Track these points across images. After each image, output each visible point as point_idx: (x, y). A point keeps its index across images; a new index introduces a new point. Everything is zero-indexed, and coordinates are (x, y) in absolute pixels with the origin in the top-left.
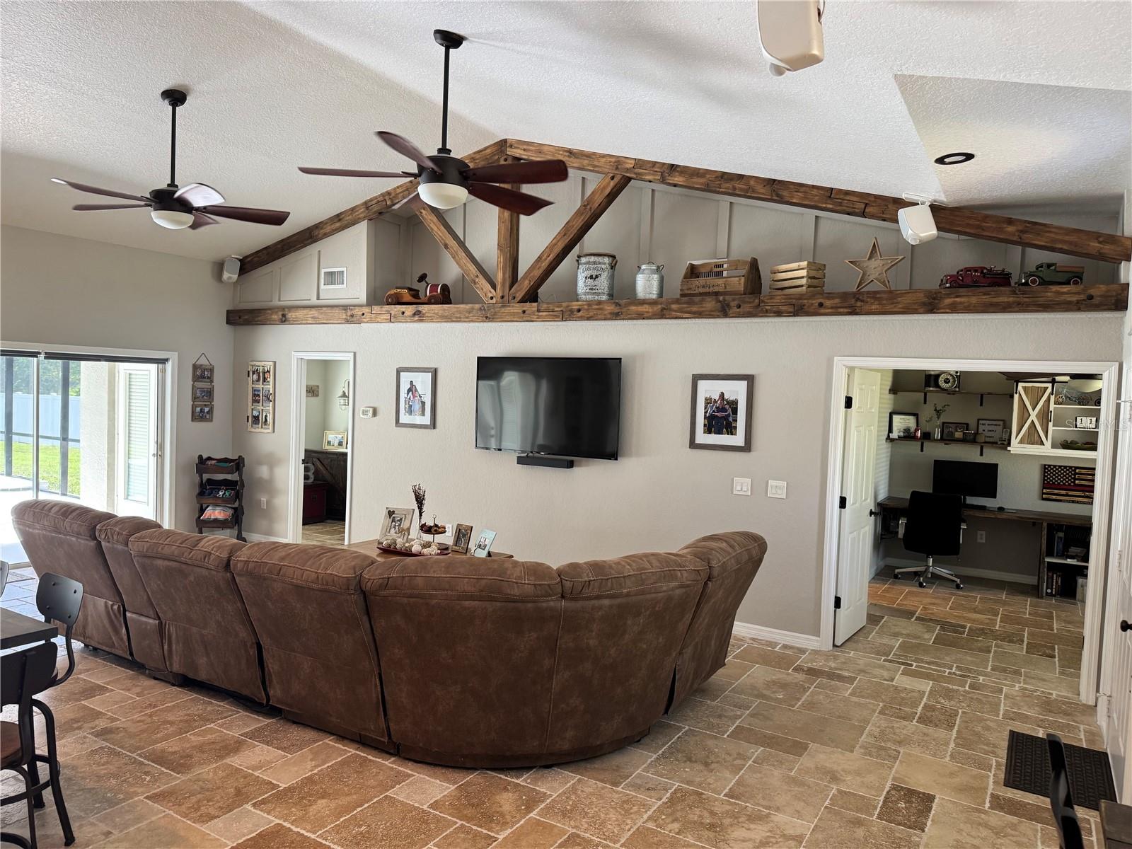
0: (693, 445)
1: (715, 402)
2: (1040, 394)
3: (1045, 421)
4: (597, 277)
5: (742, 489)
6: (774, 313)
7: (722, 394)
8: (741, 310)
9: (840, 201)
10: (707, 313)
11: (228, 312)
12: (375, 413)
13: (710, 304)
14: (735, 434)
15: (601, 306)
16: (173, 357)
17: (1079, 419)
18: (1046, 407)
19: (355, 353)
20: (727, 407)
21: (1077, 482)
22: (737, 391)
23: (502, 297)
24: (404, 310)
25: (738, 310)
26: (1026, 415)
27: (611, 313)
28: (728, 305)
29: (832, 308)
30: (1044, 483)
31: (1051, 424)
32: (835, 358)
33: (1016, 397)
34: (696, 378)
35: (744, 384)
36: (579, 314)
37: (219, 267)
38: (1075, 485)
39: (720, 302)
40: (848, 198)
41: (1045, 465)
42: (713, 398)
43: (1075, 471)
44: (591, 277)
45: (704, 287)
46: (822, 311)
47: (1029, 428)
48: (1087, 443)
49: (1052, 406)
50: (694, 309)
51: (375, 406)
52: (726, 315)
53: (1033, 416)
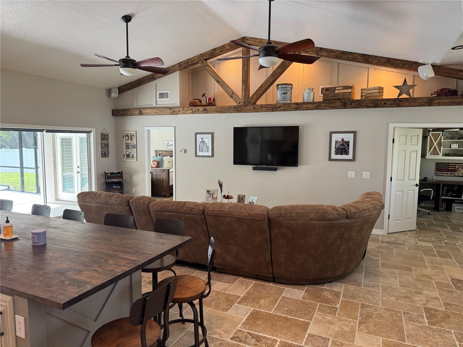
0: (330, 159)
1: (340, 142)
2: (438, 136)
3: (440, 146)
4: (286, 93)
5: (351, 176)
6: (366, 107)
7: (343, 139)
8: (352, 105)
9: (393, 63)
10: (338, 107)
11: (113, 110)
12: (185, 152)
13: (338, 103)
14: (349, 155)
15: (290, 105)
16: (94, 130)
17: (452, 145)
18: (440, 140)
19: (175, 127)
20: (345, 144)
21: (449, 168)
22: (349, 138)
23: (244, 102)
24: (198, 109)
25: (351, 106)
26: (432, 144)
27: (294, 108)
28: (346, 104)
29: (390, 104)
30: (437, 169)
31: (442, 147)
32: (390, 124)
33: (429, 137)
34: (331, 133)
35: (352, 135)
36: (280, 109)
37: (109, 91)
38: (448, 170)
39: (343, 102)
40: (396, 62)
41: (437, 163)
42: (339, 140)
43: (448, 164)
44: (284, 93)
45: (334, 96)
46: (386, 105)
47: (434, 149)
48: (454, 154)
49: (442, 141)
50: (332, 105)
51: (185, 148)
52: (345, 108)
53: (435, 144)
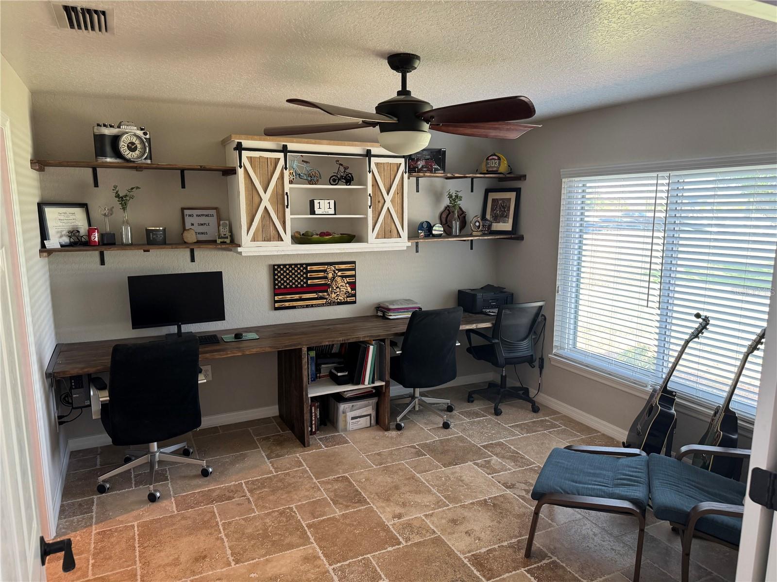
2: (271, 168)
3: (280, 207)
17: (316, 202)
18: (280, 186)
21: (309, 282)
26: (256, 199)
30: (275, 288)
31: (288, 211)
33: (241, 172)
38: (308, 286)
41: (274, 266)
43: (306, 268)
47: (263, 218)
48: (322, 234)
49: (288, 187)
53: (266, 199)
